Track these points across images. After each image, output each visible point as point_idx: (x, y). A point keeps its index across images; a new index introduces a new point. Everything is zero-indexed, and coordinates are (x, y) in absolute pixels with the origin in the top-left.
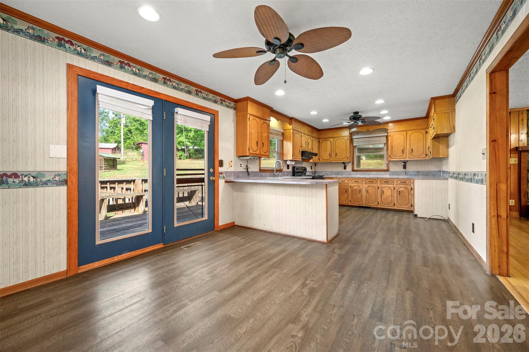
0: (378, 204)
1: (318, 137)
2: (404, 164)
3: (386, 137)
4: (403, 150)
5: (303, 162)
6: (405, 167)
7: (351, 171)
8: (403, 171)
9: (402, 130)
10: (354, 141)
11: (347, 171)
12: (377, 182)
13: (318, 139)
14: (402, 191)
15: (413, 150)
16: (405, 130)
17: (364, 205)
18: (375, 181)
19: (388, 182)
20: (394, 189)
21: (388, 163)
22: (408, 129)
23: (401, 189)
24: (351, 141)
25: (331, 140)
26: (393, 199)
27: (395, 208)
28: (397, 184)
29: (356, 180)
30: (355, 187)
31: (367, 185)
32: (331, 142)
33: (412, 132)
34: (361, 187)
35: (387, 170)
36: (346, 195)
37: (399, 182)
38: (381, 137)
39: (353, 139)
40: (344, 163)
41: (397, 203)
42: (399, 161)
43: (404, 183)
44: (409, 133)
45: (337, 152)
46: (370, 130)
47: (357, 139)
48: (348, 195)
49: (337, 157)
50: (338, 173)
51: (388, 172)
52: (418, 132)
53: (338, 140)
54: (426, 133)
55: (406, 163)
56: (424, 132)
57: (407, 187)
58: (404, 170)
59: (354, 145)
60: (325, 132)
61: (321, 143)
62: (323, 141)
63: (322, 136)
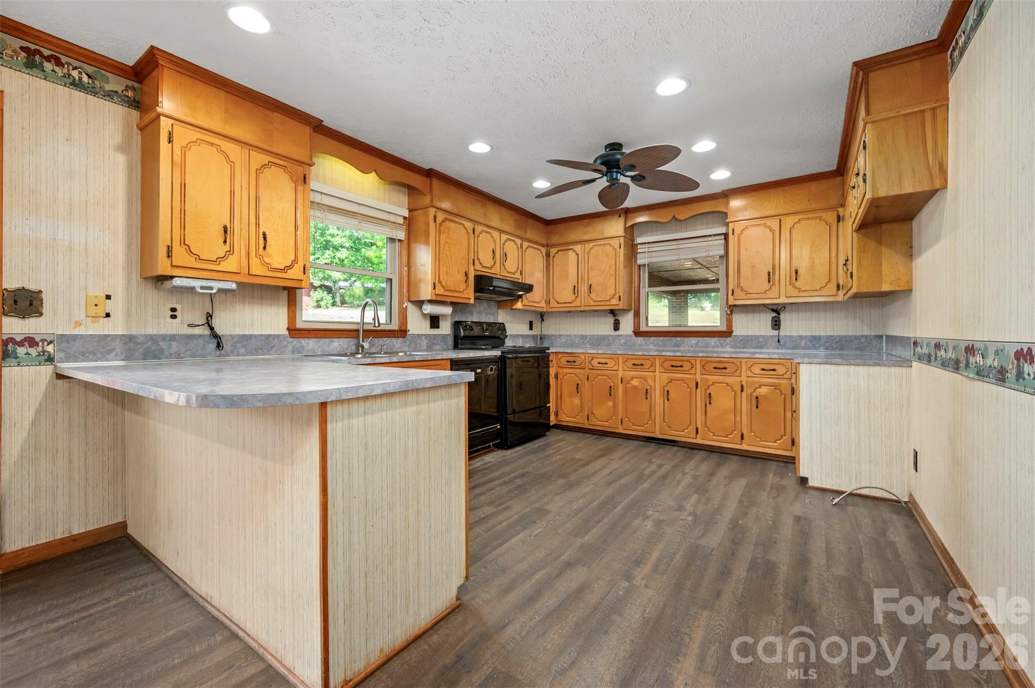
0: (697, 433)
1: (544, 242)
2: (775, 314)
3: (723, 237)
4: (769, 273)
5: (499, 308)
6: (776, 324)
7: (630, 336)
8: (771, 336)
9: (767, 213)
10: (639, 251)
11: (621, 335)
12: (693, 370)
13: (543, 246)
14: (764, 397)
15: (799, 273)
16: (777, 212)
17: (658, 435)
18: (687, 366)
19: (725, 368)
20: (742, 391)
21: (729, 313)
22: (785, 211)
23: (764, 390)
24: (632, 250)
25: (578, 248)
26: (738, 419)
27: (744, 447)
28: (751, 374)
29: (636, 362)
30: (635, 382)
31: (666, 376)
32: (577, 254)
33: (796, 218)
34: (651, 382)
35: (728, 333)
36: (610, 404)
37: (757, 369)
38: (710, 239)
39: (637, 245)
40: (613, 312)
41: (751, 432)
42: (759, 305)
43: (772, 372)
44: (789, 221)
45: (593, 281)
46: (680, 217)
47: (647, 246)
48: (614, 404)
49: (593, 295)
50: (597, 341)
51: (729, 339)
52: (813, 218)
53: (595, 248)
54: (838, 221)
55: (779, 314)
56: (831, 217)
57: (780, 384)
58: (775, 333)
59: (639, 262)
60: (561, 227)
61: (554, 257)
62: (558, 251)
63: (556, 239)
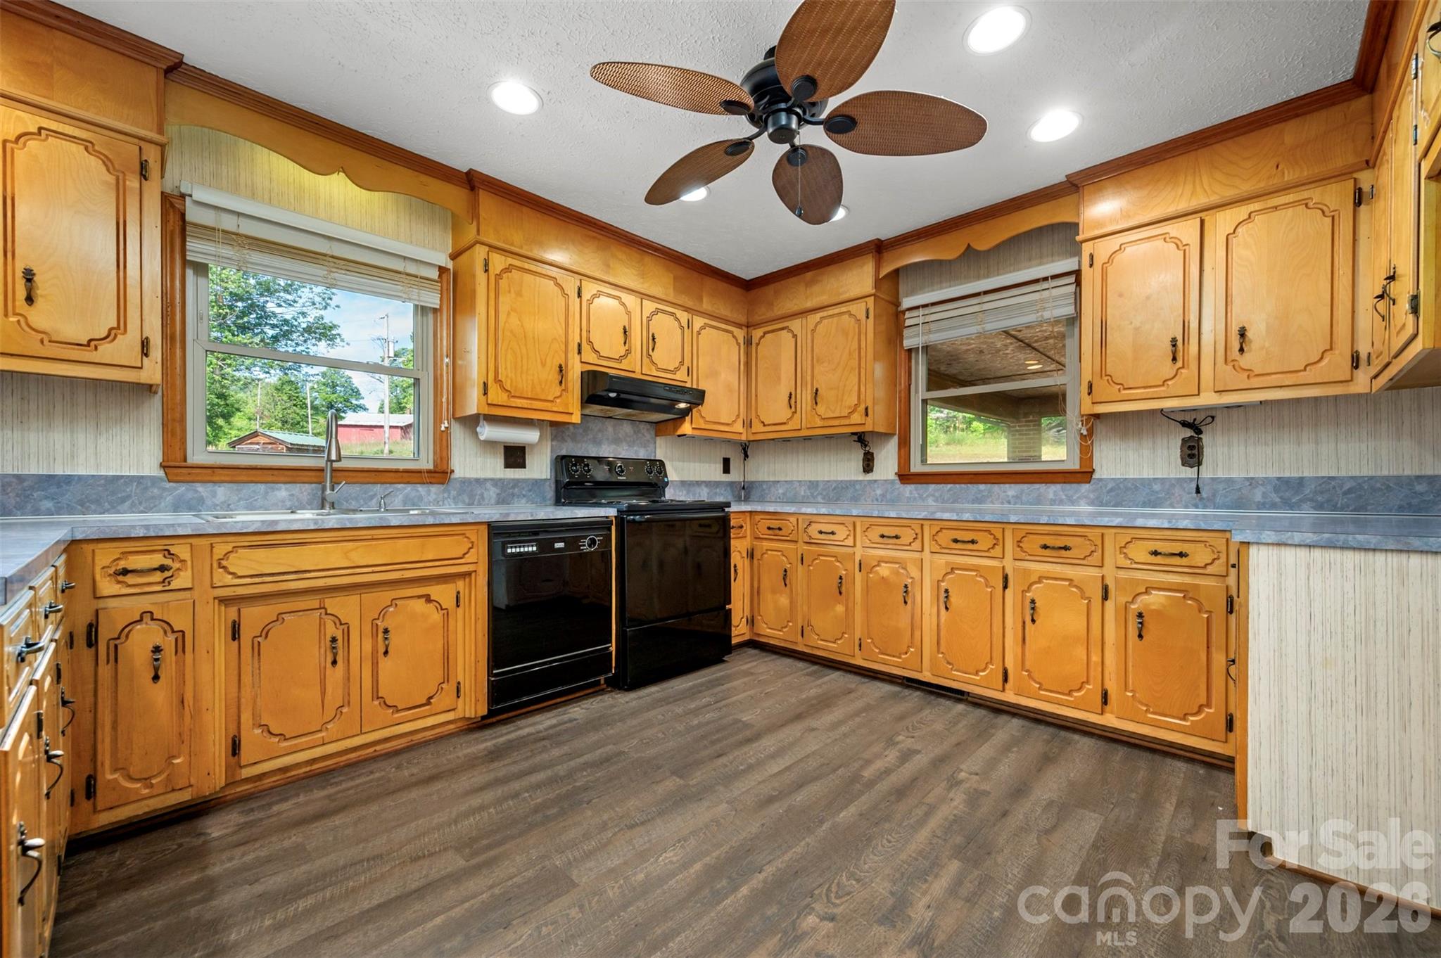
0: (1006, 679)
1: (743, 320)
2: (1189, 433)
3: (1072, 279)
4: (1174, 341)
5: (656, 436)
6: (1192, 454)
7: (892, 482)
8: (1180, 480)
9: (1171, 209)
10: (908, 323)
11: (875, 481)
12: (998, 549)
13: (739, 326)
14: (1159, 614)
15: (1249, 334)
16: (1194, 204)
17: (926, 676)
18: (985, 542)
19: (1066, 548)
20: (1105, 597)
21: (1085, 433)
22: (1214, 199)
23: (1156, 600)
24: (894, 321)
25: (795, 325)
26: (1095, 658)
27: (1110, 720)
28: (1127, 563)
29: (887, 531)
30: (884, 570)
31: (942, 560)
32: (795, 336)
33: (1242, 212)
34: (915, 573)
35: (1084, 475)
36: (840, 609)
37: (1140, 552)
38: (1045, 285)
39: (903, 312)
40: (861, 438)
41: (1126, 689)
42: (1152, 412)
43: (1177, 560)
44: (1222, 222)
45: (821, 384)
46: (982, 246)
47: (921, 311)
48: (847, 609)
49: (821, 409)
50: (838, 491)
51: (1085, 487)
52: (1286, 205)
53: (825, 321)
54: (1358, 203)
55: (1199, 432)
56: (1337, 196)
57: (1196, 586)
58: (1190, 473)
59: (907, 343)
60: (770, 290)
61: (758, 344)
62: (765, 333)
63: (762, 313)
